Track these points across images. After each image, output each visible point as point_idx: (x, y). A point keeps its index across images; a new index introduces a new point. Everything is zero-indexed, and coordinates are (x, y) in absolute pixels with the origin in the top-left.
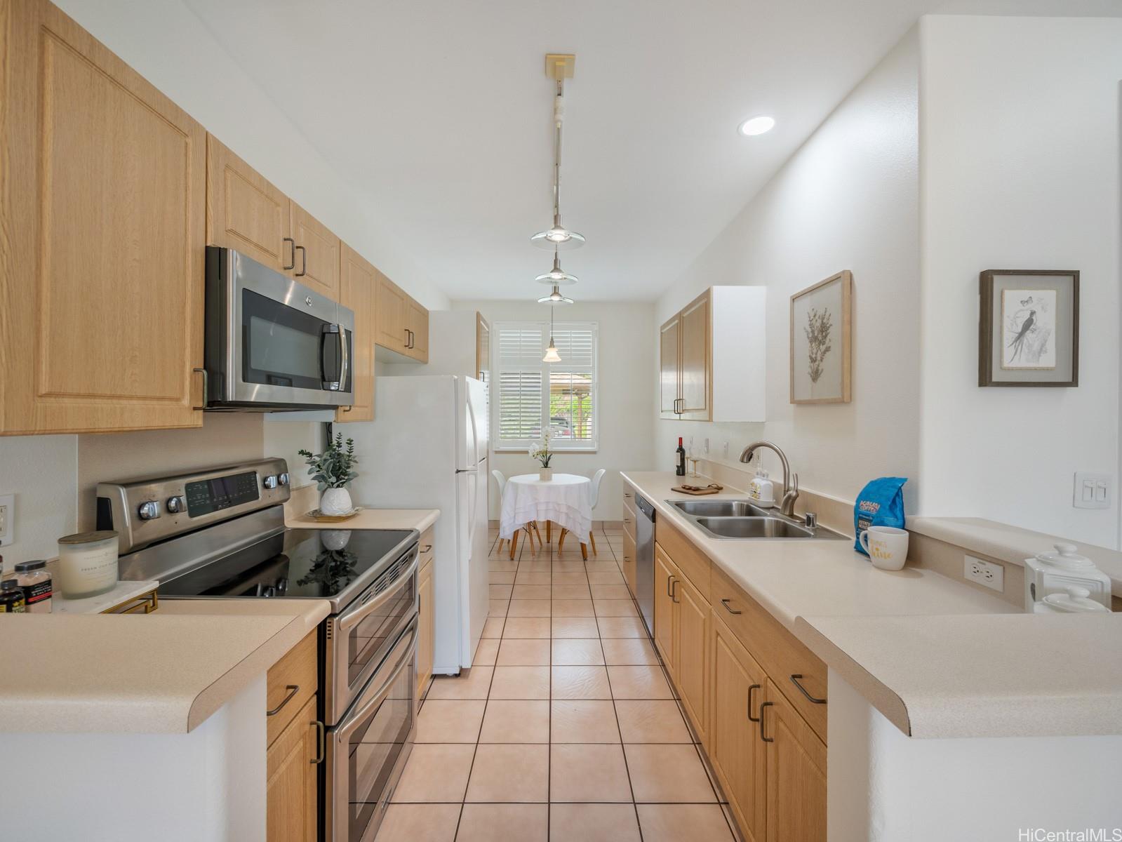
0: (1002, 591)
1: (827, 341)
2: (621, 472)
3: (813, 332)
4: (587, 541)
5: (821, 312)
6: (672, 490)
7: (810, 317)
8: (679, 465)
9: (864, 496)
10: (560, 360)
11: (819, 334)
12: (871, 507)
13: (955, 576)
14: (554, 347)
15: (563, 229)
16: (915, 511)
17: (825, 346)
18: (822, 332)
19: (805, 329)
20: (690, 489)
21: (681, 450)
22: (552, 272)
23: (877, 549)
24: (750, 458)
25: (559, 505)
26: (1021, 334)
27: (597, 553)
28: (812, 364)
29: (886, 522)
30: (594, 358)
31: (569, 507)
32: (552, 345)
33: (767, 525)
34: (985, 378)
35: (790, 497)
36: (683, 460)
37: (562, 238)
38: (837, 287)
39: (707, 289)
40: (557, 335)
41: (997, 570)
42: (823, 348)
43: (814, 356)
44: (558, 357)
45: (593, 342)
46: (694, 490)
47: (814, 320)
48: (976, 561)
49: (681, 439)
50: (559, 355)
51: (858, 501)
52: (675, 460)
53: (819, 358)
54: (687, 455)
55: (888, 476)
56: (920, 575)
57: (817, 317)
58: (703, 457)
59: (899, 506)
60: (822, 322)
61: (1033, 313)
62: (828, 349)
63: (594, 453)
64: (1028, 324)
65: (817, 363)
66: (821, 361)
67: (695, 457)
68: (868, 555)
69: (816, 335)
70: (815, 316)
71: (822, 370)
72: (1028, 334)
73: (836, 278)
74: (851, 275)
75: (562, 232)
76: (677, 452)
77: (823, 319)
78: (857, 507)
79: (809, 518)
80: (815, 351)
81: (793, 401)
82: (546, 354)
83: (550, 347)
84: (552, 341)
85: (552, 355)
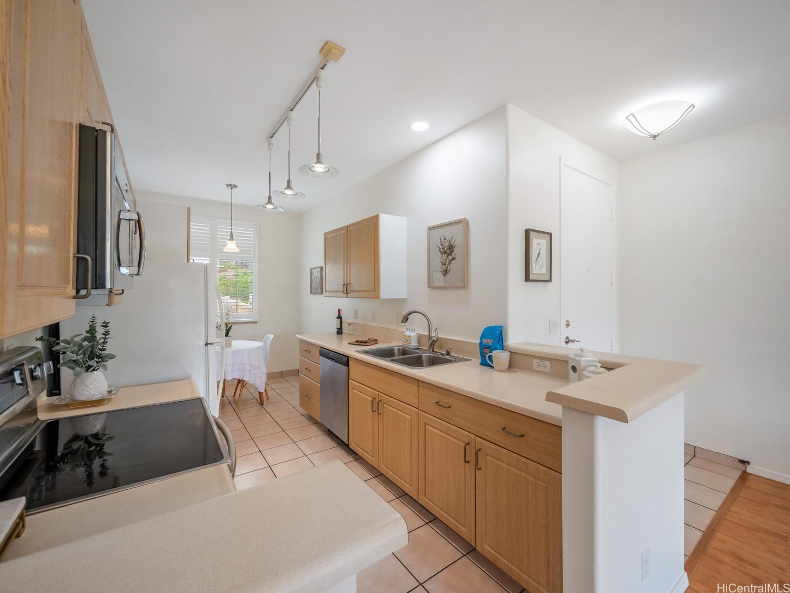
0: (550, 372)
1: (453, 254)
2: (297, 335)
3: (443, 248)
4: (263, 391)
5: (448, 238)
6: (349, 344)
7: (441, 240)
8: (339, 327)
9: (483, 336)
10: (238, 251)
11: (448, 250)
12: (488, 342)
13: (529, 369)
14: (233, 240)
15: (323, 164)
16: (506, 341)
17: (452, 257)
18: (450, 249)
19: (437, 246)
20: (362, 342)
22: (285, 189)
23: (499, 362)
24: (407, 320)
25: (243, 364)
26: (537, 258)
27: (270, 398)
28: (443, 266)
29: (498, 348)
30: (255, 250)
31: (251, 365)
32: (231, 237)
33: (424, 359)
34: (527, 279)
35: (433, 341)
36: (341, 324)
37: (322, 170)
38: (460, 226)
39: (375, 214)
40: (236, 231)
41: (548, 363)
42: (450, 258)
43: (444, 262)
44: (237, 249)
45: (254, 238)
46: (364, 343)
47: (444, 242)
48: (538, 361)
49: (339, 310)
51: (481, 339)
52: (335, 324)
53: (447, 263)
54: (344, 320)
55: (493, 325)
56: (515, 372)
57: (446, 241)
58: (354, 321)
59: (501, 340)
60: (450, 244)
61: (540, 250)
62: (454, 259)
63: (256, 322)
64: (539, 254)
65: (446, 266)
66: (449, 264)
67: (350, 321)
68: (493, 367)
69: (445, 250)
70: (445, 240)
71: (450, 270)
72: (539, 258)
73: (460, 222)
74: (467, 221)
75: (323, 166)
76: (338, 318)
77: (450, 242)
78: (481, 344)
79: (448, 351)
80: (445, 259)
81: (429, 286)
82: (225, 246)
83: (229, 240)
84: (231, 236)
85: (231, 247)
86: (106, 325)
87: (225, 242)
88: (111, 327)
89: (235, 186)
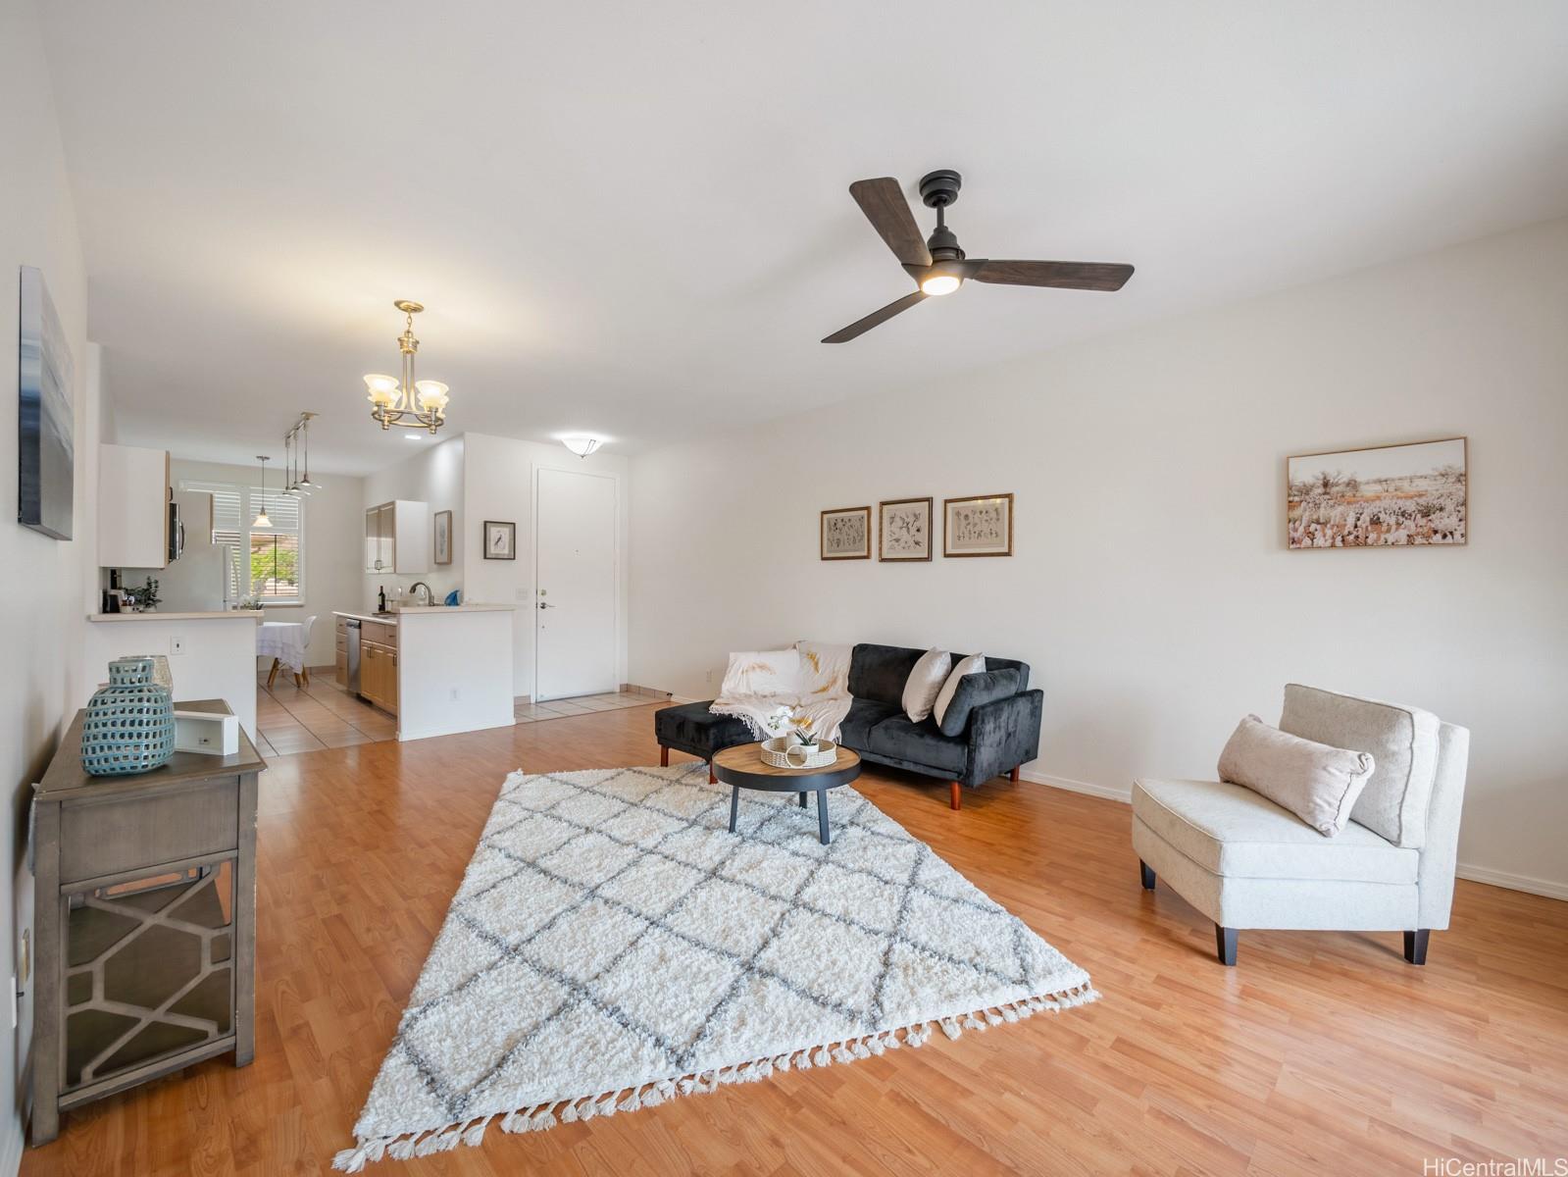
1: (445, 537)
7: (439, 525)
8: (381, 604)
10: (270, 525)
19: (438, 530)
21: (382, 595)
24: (415, 590)
25: (274, 642)
26: (497, 541)
28: (441, 547)
30: (300, 519)
32: (263, 512)
36: (383, 601)
38: (447, 515)
39: (391, 500)
42: (443, 540)
43: (441, 543)
45: (299, 507)
47: (441, 528)
49: (382, 587)
50: (271, 521)
52: (377, 601)
54: (386, 598)
61: (501, 537)
62: (445, 541)
63: (301, 606)
66: (443, 545)
69: (442, 533)
70: (441, 525)
71: (444, 549)
72: (499, 542)
73: (446, 512)
74: (451, 511)
76: (380, 595)
81: (435, 563)
82: (254, 521)
83: (261, 514)
84: (263, 509)
85: (263, 521)
86: (156, 582)
87: (254, 516)
88: (159, 584)
89: (267, 458)
